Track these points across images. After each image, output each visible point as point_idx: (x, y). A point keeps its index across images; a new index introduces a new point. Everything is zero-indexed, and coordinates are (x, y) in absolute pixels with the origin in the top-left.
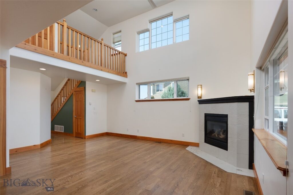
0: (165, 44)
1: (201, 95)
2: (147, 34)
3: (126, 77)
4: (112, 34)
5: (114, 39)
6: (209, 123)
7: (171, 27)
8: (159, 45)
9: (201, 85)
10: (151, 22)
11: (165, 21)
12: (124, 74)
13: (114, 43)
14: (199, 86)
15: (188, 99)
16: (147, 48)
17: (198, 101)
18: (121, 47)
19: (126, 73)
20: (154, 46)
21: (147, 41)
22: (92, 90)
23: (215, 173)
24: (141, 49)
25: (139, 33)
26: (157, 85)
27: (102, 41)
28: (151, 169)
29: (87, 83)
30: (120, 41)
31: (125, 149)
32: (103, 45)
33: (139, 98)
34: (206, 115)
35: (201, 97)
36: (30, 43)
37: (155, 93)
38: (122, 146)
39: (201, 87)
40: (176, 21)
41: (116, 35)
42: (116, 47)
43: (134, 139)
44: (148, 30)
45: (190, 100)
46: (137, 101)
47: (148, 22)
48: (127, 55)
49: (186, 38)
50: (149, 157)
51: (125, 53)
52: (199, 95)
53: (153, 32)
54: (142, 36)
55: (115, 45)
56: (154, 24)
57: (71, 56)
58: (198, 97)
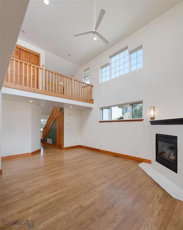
0: (122, 73)
1: (154, 116)
2: (108, 67)
3: (93, 103)
4: (83, 71)
5: (85, 75)
6: (159, 143)
7: (127, 59)
8: (117, 75)
9: (154, 107)
10: (111, 57)
11: (122, 54)
12: (91, 101)
13: (85, 78)
14: (151, 108)
15: (142, 120)
16: (108, 79)
17: (150, 122)
18: (89, 81)
19: (92, 100)
20: (113, 77)
21: (108, 73)
22: (68, 114)
23: (158, 197)
24: (104, 80)
25: (102, 67)
26: (125, 108)
27: (73, 78)
28: (97, 184)
29: (65, 109)
30: (89, 76)
31: (86, 161)
32: (73, 80)
33: (103, 119)
34: (158, 136)
35: (154, 118)
36: (19, 84)
37: (124, 114)
38: (85, 158)
39: (154, 109)
40: (131, 53)
41: (86, 72)
42: (87, 81)
43: (98, 152)
44: (108, 64)
45: (143, 121)
46: (100, 122)
47: (109, 58)
48: (94, 86)
49: (140, 66)
50: (101, 170)
51: (92, 85)
52: (152, 117)
53: (113, 65)
54: (104, 69)
55: (86, 80)
56: (113, 59)
57: (48, 91)
58: (151, 118)
